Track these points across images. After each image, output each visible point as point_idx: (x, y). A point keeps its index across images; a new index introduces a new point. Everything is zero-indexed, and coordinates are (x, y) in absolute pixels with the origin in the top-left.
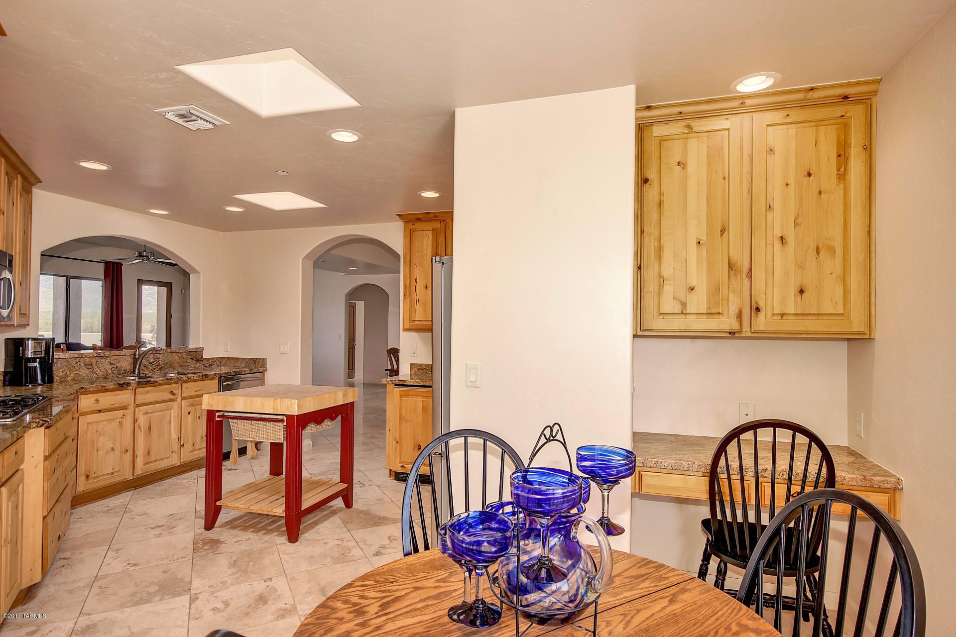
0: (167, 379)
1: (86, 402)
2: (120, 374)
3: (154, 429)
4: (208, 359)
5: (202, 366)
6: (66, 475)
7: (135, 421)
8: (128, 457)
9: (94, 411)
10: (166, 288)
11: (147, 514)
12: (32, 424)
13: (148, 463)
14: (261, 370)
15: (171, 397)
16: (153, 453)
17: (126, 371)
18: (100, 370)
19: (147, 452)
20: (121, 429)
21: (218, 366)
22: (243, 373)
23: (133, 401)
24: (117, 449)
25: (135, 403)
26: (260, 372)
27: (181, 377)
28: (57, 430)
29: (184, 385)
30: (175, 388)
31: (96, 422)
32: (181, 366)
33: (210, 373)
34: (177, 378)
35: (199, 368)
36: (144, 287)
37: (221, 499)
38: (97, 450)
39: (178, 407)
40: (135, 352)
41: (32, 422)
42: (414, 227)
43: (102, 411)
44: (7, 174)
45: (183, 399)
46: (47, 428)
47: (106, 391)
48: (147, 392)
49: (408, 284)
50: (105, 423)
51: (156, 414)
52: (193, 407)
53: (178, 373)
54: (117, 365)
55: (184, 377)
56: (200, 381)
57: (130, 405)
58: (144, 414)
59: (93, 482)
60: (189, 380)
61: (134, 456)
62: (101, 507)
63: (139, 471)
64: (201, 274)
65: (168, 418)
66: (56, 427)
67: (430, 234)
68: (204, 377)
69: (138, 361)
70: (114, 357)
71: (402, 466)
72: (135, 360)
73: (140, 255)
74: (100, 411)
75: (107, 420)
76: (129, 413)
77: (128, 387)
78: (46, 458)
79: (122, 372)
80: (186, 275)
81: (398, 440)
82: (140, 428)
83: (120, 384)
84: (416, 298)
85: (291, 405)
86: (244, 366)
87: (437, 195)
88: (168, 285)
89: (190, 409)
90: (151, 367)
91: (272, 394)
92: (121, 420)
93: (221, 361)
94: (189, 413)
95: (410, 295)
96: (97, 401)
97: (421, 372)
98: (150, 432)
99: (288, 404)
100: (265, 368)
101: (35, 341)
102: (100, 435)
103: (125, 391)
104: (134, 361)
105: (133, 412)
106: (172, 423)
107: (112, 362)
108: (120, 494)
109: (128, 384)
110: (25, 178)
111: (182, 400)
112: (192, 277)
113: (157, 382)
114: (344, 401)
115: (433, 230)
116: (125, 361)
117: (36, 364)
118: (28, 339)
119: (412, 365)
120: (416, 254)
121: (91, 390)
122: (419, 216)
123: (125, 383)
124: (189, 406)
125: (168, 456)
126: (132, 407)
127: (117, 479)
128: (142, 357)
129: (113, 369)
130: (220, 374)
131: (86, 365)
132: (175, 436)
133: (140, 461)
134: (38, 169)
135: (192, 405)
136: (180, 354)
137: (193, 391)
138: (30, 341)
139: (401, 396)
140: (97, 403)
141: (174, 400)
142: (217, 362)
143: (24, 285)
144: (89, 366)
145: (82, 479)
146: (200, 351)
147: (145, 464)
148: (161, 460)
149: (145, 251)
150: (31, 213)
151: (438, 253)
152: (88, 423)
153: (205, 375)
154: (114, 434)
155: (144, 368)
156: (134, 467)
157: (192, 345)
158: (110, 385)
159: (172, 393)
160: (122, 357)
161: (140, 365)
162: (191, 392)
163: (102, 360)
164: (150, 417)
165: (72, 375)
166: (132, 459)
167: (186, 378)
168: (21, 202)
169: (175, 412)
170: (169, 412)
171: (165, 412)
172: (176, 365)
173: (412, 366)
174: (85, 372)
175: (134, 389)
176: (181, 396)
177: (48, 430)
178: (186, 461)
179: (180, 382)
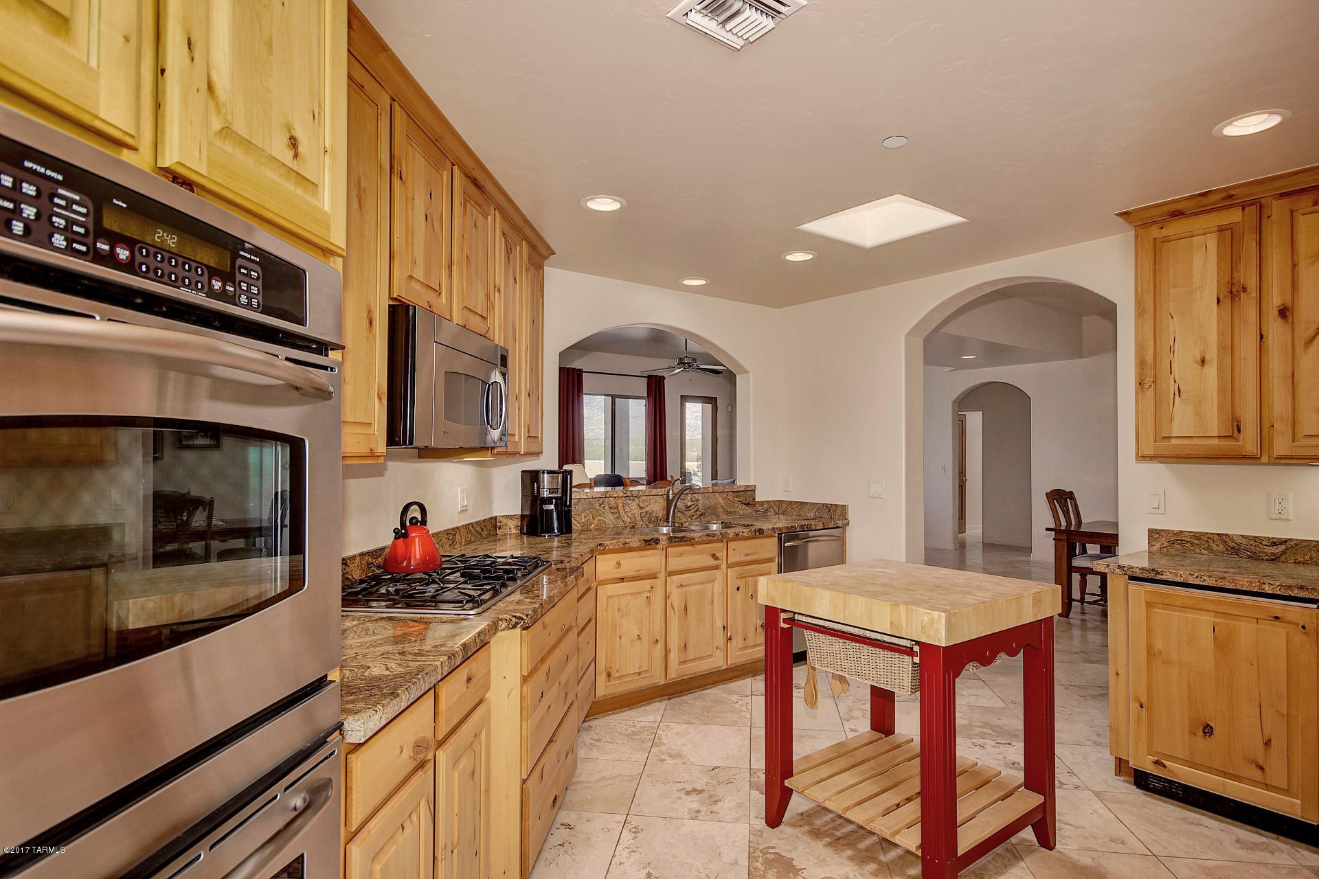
0: (707, 535)
1: (605, 565)
2: (650, 522)
3: (691, 611)
4: (762, 503)
5: (754, 513)
6: (566, 693)
7: (667, 597)
8: (659, 650)
9: (616, 578)
10: (711, 405)
11: (681, 756)
12: (500, 623)
13: (685, 662)
14: (840, 523)
15: (714, 563)
16: (690, 647)
17: (658, 517)
18: (628, 516)
19: (683, 645)
20: (649, 607)
21: (776, 514)
22: (813, 528)
23: (663, 568)
24: (645, 638)
25: (666, 570)
26: (837, 527)
27: (726, 533)
28: (545, 627)
29: (730, 544)
30: (718, 547)
31: (618, 595)
32: (727, 513)
33: (766, 526)
34: (721, 534)
35: (750, 516)
36: (688, 405)
37: (793, 776)
38: (620, 638)
39: (723, 578)
40: (669, 491)
41: (501, 620)
42: (1165, 232)
43: (625, 580)
44: (504, 235)
45: (729, 566)
46: (526, 628)
47: (631, 550)
48: (682, 554)
49: (1149, 358)
50: (629, 597)
51: (692, 588)
52: (744, 579)
53: (722, 523)
54: (647, 509)
55: (731, 532)
56: (751, 539)
57: (660, 572)
58: (678, 587)
59: (616, 684)
60: (737, 537)
61: (667, 652)
62: (626, 724)
63: (673, 674)
64: (751, 374)
65: (710, 595)
66: (543, 622)
67: (1212, 242)
68: (758, 534)
69: (672, 503)
70: (643, 498)
71: (1157, 763)
72: (669, 502)
73: (682, 363)
74: (622, 580)
75: (632, 594)
76: (659, 583)
77: (657, 546)
78: (525, 679)
79: (653, 519)
80: (731, 377)
81: (1144, 700)
82: (673, 608)
83: (646, 541)
84: (1173, 388)
85: (932, 624)
86: (813, 515)
87: (1275, 120)
88: (712, 400)
89: (739, 583)
90: (688, 514)
91: (882, 589)
92: (649, 594)
93: (782, 507)
94: (738, 589)
95: (1154, 382)
96: (619, 564)
97: (1177, 550)
98: (686, 614)
99: (922, 620)
100: (845, 521)
101: (551, 475)
102: (622, 616)
103: (654, 551)
104: (667, 503)
105: (664, 582)
106: (716, 601)
107: (641, 505)
108: (650, 704)
109: (657, 541)
110: (533, 247)
111: (728, 568)
112: (739, 379)
113: (694, 539)
114: (1035, 615)
115: (1218, 231)
116: (656, 504)
117: (552, 507)
118: (543, 472)
119: (1152, 532)
120: (1172, 291)
121: (611, 547)
122: (1180, 206)
123: (652, 539)
124: (737, 578)
125: (711, 653)
126: (662, 575)
127: (644, 683)
128: (677, 498)
129: (642, 515)
130: (780, 529)
131: (611, 508)
132: (719, 624)
133: (674, 657)
134: (552, 235)
135: (742, 577)
136: (725, 495)
137: (742, 556)
138: (546, 475)
139: (1149, 605)
140: (619, 567)
141: (717, 568)
142: (775, 507)
143: (534, 397)
144: (614, 509)
145: (601, 679)
146: (751, 490)
147: (681, 663)
148: (702, 658)
149: (686, 357)
150: (542, 296)
151: (1235, 281)
152: (608, 597)
153: (760, 530)
154: (640, 615)
155: (679, 514)
156: (666, 666)
157: (741, 482)
158: (635, 541)
159: (714, 557)
160: (652, 497)
161: (675, 509)
162: (740, 556)
163: (629, 502)
164: (686, 591)
165: (596, 522)
166: (663, 654)
167: (733, 534)
168: (527, 279)
169: (718, 587)
170: (711, 585)
171: (706, 586)
172: (720, 510)
173: (1153, 534)
174: (609, 519)
175: (664, 548)
176: (727, 562)
177: (525, 631)
178: (735, 663)
179: (725, 540)
